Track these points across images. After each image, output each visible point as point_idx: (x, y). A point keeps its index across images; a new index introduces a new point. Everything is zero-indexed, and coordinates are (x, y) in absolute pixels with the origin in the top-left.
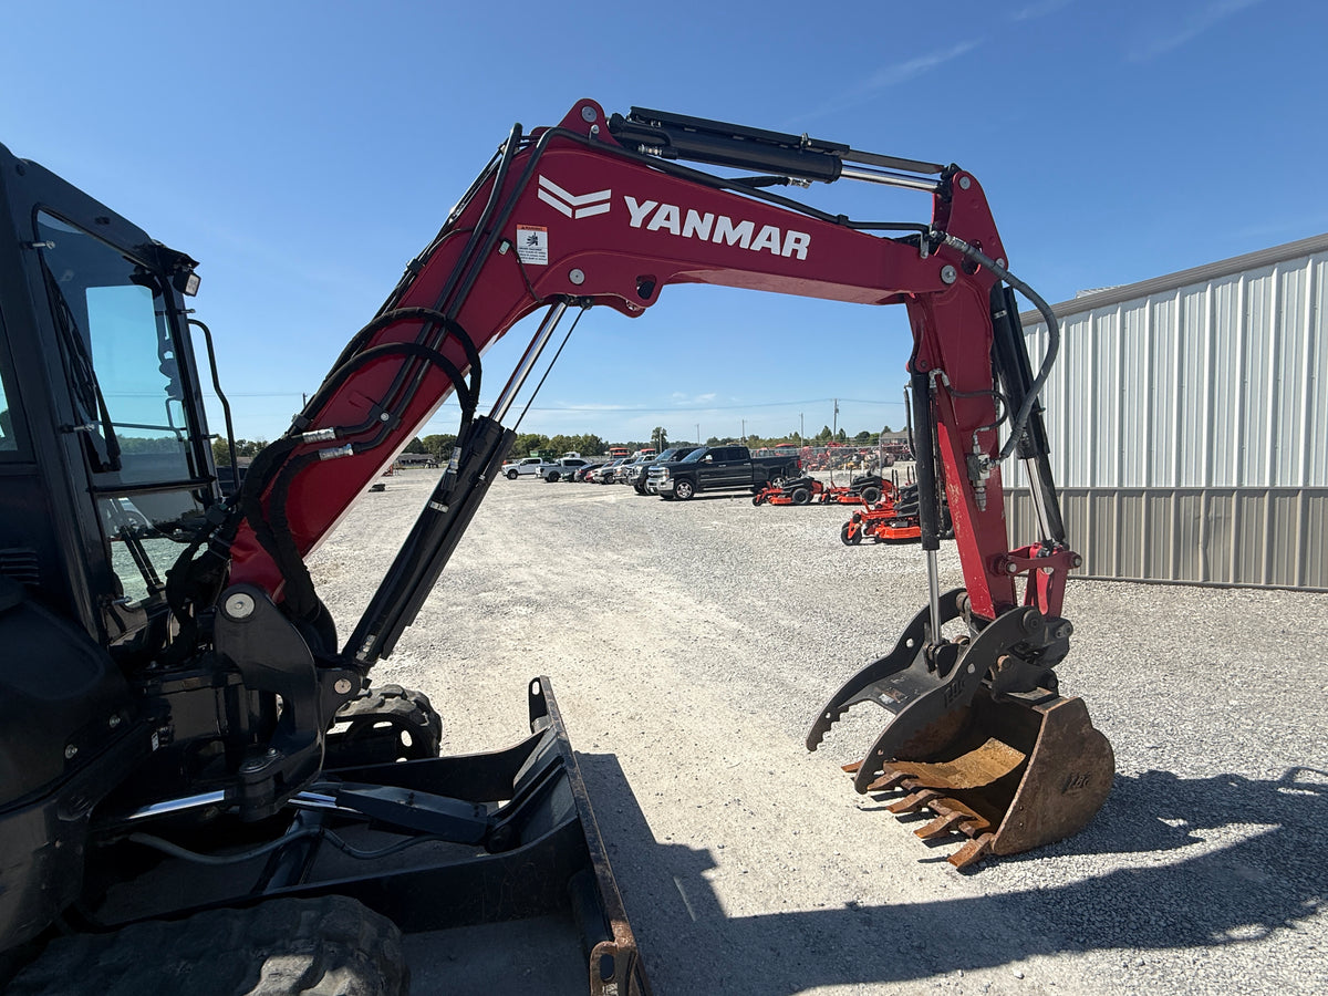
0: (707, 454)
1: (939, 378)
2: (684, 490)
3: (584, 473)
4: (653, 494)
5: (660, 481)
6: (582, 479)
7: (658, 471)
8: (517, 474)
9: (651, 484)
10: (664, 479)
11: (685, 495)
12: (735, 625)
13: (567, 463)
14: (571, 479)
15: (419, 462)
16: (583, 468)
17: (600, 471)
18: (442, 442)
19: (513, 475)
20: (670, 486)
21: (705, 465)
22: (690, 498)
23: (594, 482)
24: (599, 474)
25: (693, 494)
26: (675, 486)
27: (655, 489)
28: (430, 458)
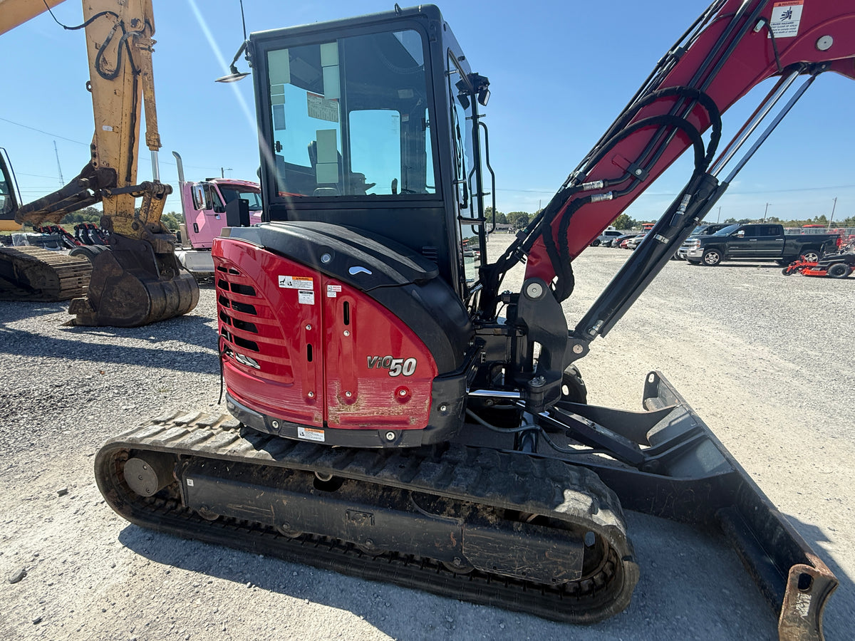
0: (740, 229)
2: (712, 258)
3: (620, 241)
4: (681, 259)
5: (692, 249)
6: (618, 245)
7: (691, 242)
9: (682, 251)
10: (696, 247)
11: (711, 262)
13: (607, 233)
14: (609, 245)
16: (620, 237)
17: (633, 240)
20: (700, 254)
21: (735, 238)
22: (716, 264)
23: (627, 248)
24: (633, 242)
25: (719, 261)
26: (704, 254)
27: (685, 256)
28: (510, 227)
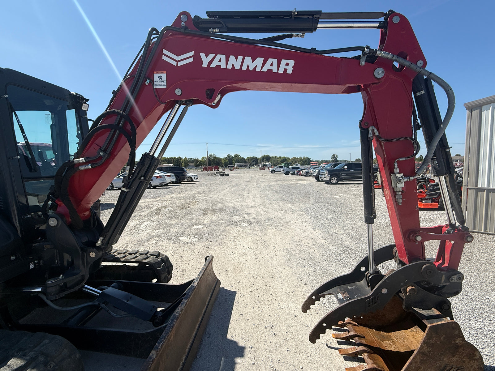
0: (345, 166)
1: (373, 130)
2: (334, 180)
3: (299, 172)
4: (321, 181)
5: (324, 176)
6: (297, 174)
7: (323, 172)
8: (275, 171)
9: (320, 177)
10: (326, 175)
11: (334, 182)
12: (323, 241)
13: (293, 168)
14: (294, 174)
15: (243, 166)
16: (299, 170)
18: (252, 159)
19: (273, 172)
20: (328, 178)
21: (344, 170)
22: (337, 184)
23: (302, 175)
24: (304, 172)
25: (338, 182)
26: (331, 178)
27: (322, 179)
28: (247, 165)
